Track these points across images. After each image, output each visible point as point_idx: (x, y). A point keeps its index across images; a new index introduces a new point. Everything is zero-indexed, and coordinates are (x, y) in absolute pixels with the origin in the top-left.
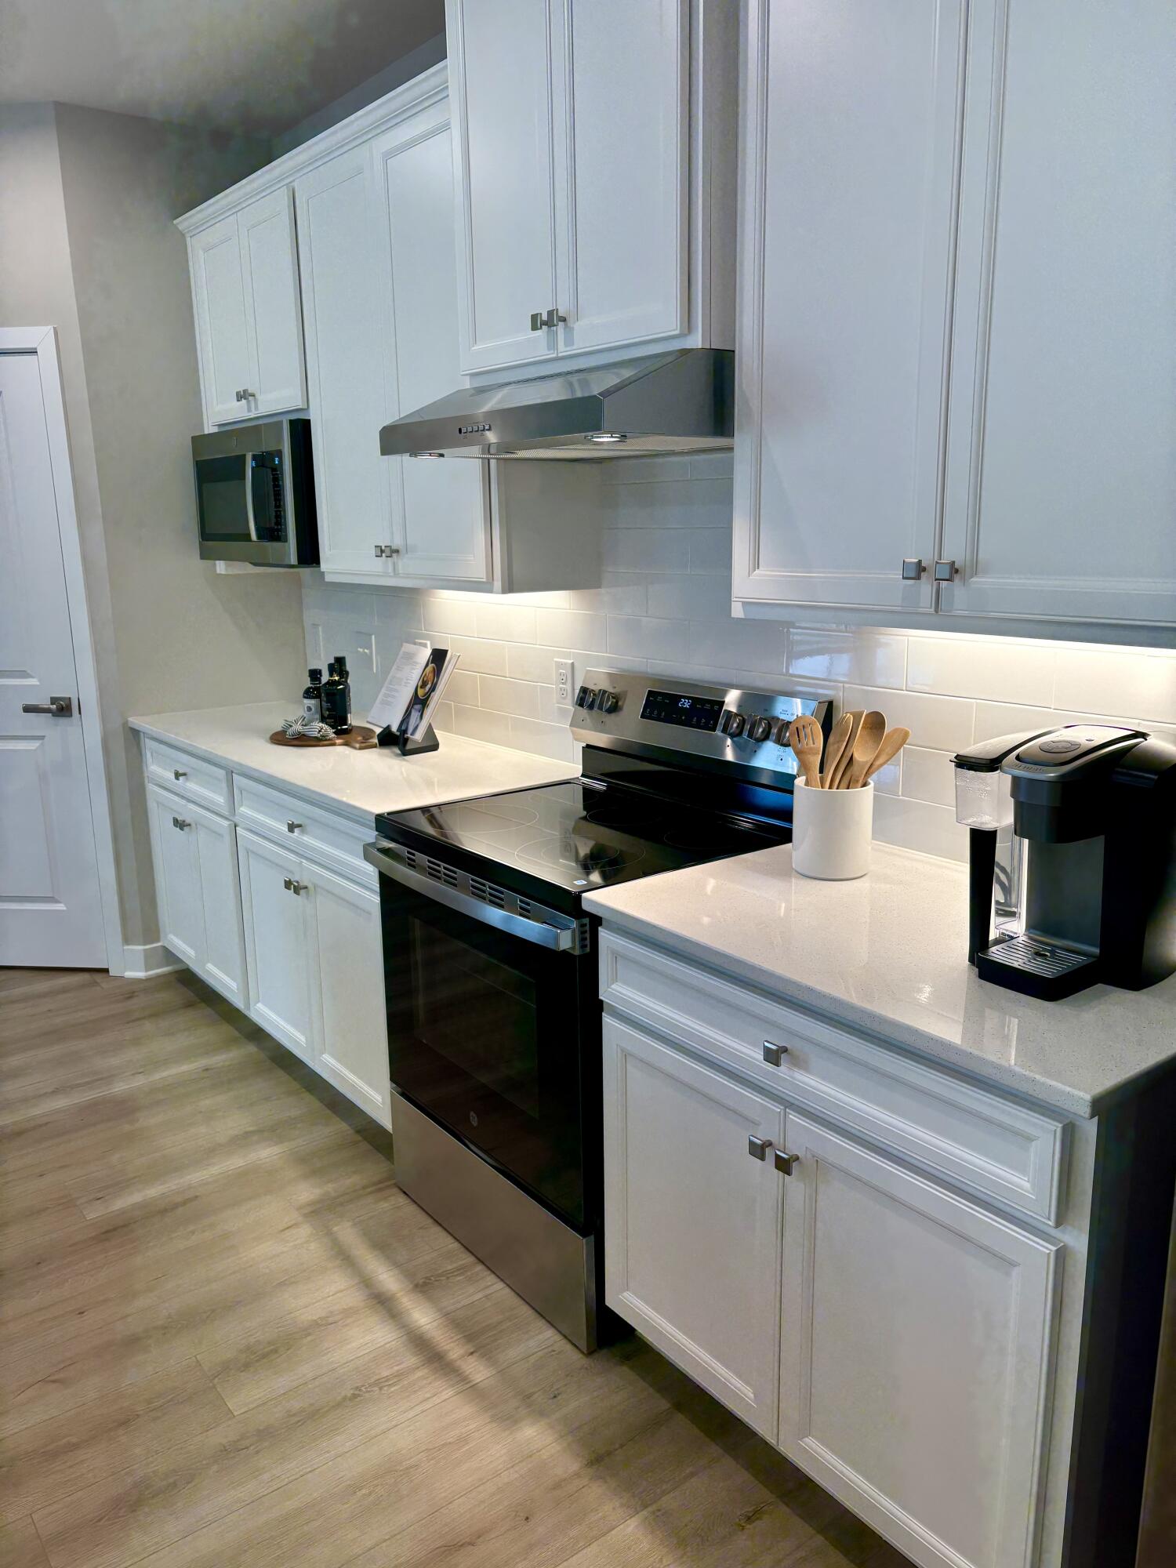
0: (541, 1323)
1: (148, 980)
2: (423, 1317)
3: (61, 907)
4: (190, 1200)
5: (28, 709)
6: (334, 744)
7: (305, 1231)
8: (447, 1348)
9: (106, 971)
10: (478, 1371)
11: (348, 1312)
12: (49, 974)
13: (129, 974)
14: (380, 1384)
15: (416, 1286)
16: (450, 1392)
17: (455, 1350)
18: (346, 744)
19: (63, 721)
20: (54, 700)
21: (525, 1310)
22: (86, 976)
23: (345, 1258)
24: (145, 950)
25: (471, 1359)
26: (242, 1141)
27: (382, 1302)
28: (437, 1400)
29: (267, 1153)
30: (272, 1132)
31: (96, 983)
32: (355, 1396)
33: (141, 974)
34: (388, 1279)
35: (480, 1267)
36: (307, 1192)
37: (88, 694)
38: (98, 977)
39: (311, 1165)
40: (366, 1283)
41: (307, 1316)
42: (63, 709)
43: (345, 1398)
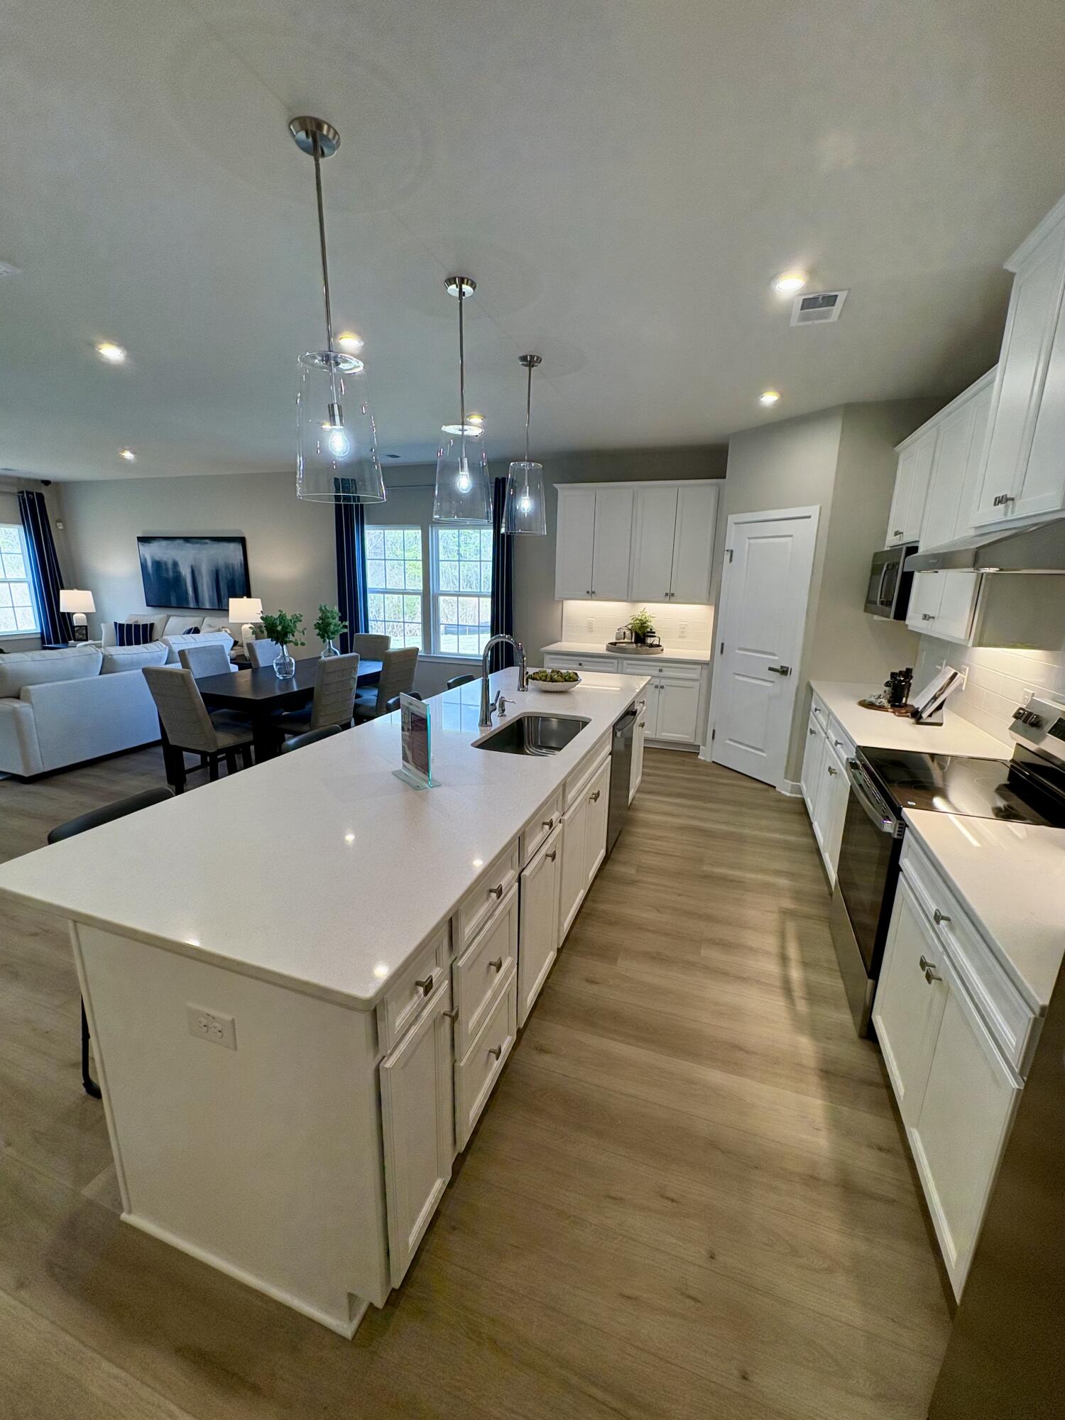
0: (848, 1011)
1: (789, 797)
2: (796, 974)
3: (764, 755)
4: (743, 882)
5: (771, 669)
6: (887, 711)
7: (775, 916)
8: (796, 990)
9: (775, 787)
10: (802, 1006)
11: (767, 953)
12: (751, 780)
13: (783, 792)
14: (758, 982)
15: (803, 962)
16: (783, 1004)
17: (798, 992)
18: (894, 712)
19: (783, 676)
20: (782, 667)
21: (845, 1002)
22: (767, 786)
23: (782, 936)
24: (792, 785)
25: (803, 1001)
26: (778, 873)
27: (784, 959)
28: (778, 1003)
29: (783, 882)
30: (790, 875)
31: (768, 791)
32: (745, 979)
33: (788, 794)
34: (793, 951)
35: (839, 974)
36: (788, 904)
37: (795, 667)
38: (770, 788)
39: (797, 895)
40: (783, 947)
41: (750, 943)
42: (784, 671)
43: (741, 977)
